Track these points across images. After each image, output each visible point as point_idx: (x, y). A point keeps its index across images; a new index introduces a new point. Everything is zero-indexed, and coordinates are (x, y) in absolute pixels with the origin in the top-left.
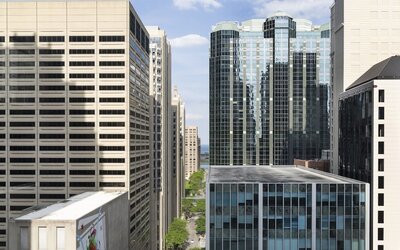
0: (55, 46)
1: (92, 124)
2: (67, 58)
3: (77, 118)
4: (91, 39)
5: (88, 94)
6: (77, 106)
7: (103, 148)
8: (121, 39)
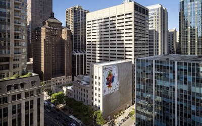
0: (114, 19)
1: (123, 40)
2: (117, 22)
3: (119, 39)
4: (123, 15)
5: (122, 32)
6: (119, 35)
7: (126, 48)
8: (131, 14)
